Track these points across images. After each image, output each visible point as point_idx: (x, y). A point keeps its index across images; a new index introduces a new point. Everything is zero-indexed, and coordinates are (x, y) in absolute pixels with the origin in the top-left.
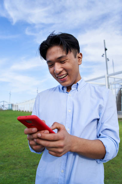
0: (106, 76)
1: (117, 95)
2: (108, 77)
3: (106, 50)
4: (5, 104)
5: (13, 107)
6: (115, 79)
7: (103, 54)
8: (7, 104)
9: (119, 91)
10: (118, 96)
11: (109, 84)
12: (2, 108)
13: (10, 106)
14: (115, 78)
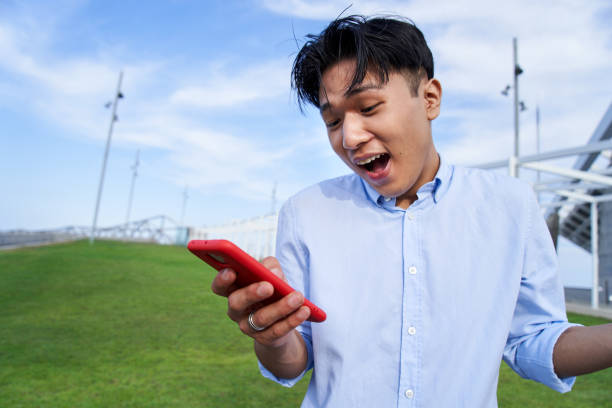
0: (513, 161)
2: (517, 167)
3: (518, 71)
4: (168, 224)
6: (539, 176)
7: (508, 88)
8: (172, 225)
9: (551, 215)
12: (157, 237)
13: (181, 233)
14: (539, 172)
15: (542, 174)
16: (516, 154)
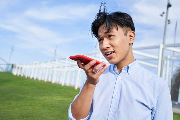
0: (162, 46)
1: (174, 76)
2: (163, 49)
5: (14, 69)
7: (163, 13)
8: (5, 63)
10: (175, 78)
11: (164, 59)
13: (8, 66)
14: (174, 52)
15: (175, 53)
16: (164, 43)
